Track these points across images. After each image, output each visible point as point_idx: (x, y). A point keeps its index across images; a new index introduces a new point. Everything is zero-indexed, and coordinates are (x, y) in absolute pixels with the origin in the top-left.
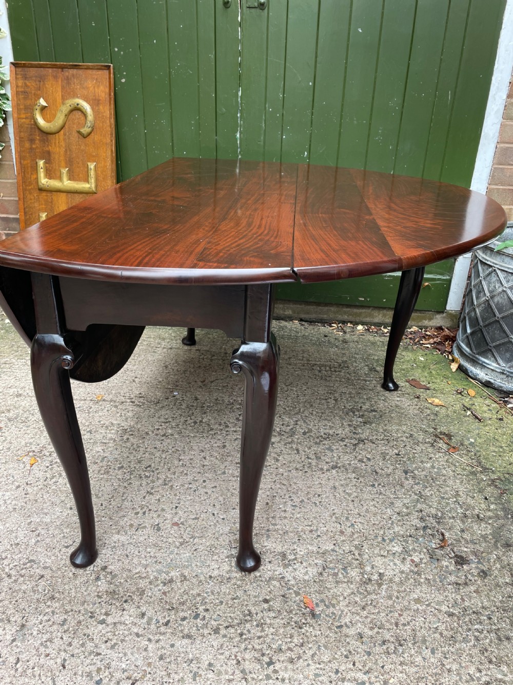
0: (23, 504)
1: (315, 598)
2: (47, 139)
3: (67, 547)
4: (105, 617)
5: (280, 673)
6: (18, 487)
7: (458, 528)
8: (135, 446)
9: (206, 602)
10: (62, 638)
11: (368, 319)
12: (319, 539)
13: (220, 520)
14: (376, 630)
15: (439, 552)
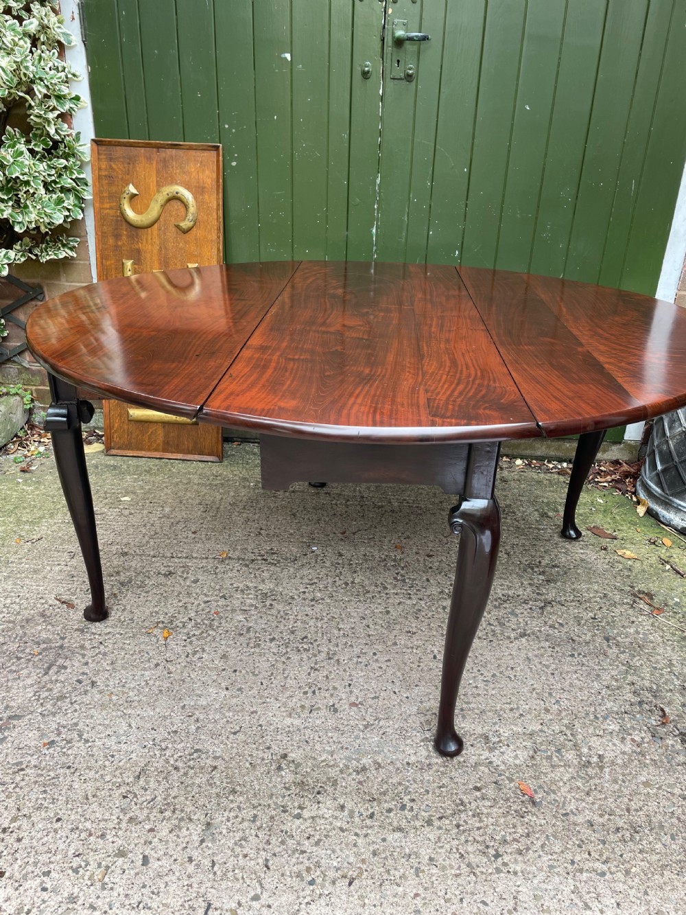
0: (168, 685)
1: (532, 784)
2: (137, 234)
3: (235, 733)
4: (299, 811)
5: (511, 865)
6: (157, 665)
7: (678, 702)
8: (282, 613)
9: (409, 792)
10: (257, 836)
11: (528, 452)
12: (522, 718)
13: (404, 699)
14: (607, 816)
15: (662, 730)
